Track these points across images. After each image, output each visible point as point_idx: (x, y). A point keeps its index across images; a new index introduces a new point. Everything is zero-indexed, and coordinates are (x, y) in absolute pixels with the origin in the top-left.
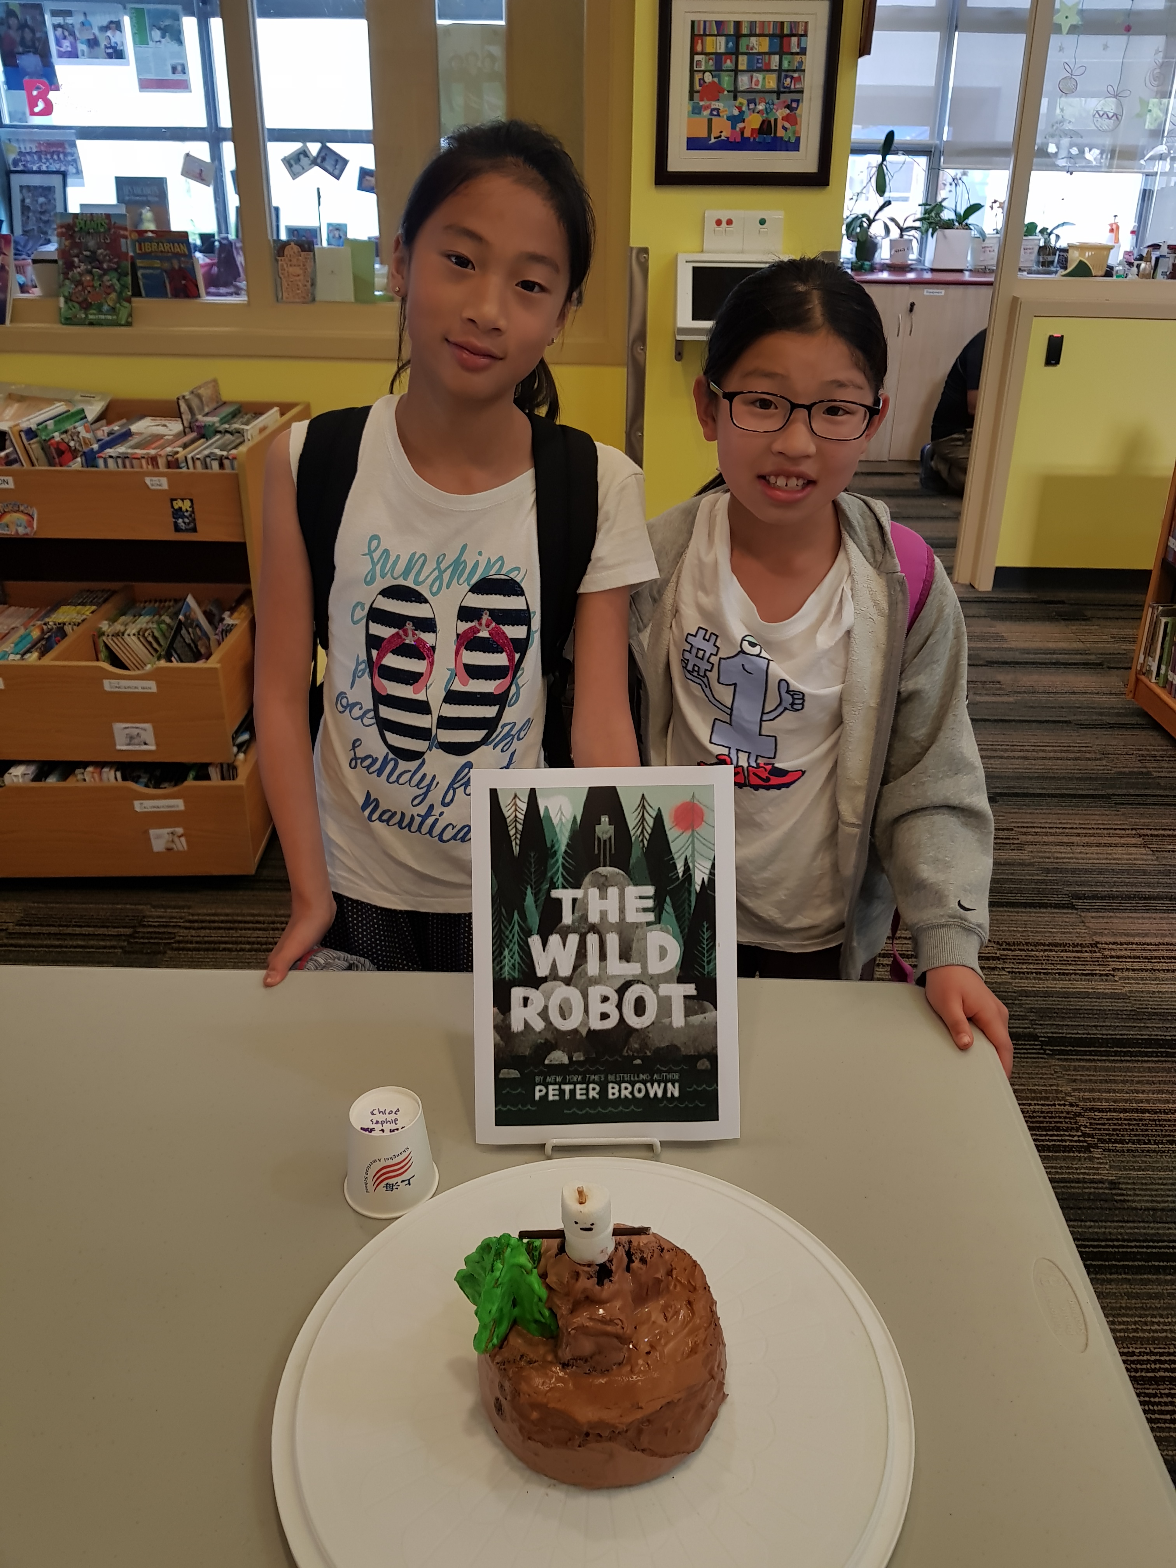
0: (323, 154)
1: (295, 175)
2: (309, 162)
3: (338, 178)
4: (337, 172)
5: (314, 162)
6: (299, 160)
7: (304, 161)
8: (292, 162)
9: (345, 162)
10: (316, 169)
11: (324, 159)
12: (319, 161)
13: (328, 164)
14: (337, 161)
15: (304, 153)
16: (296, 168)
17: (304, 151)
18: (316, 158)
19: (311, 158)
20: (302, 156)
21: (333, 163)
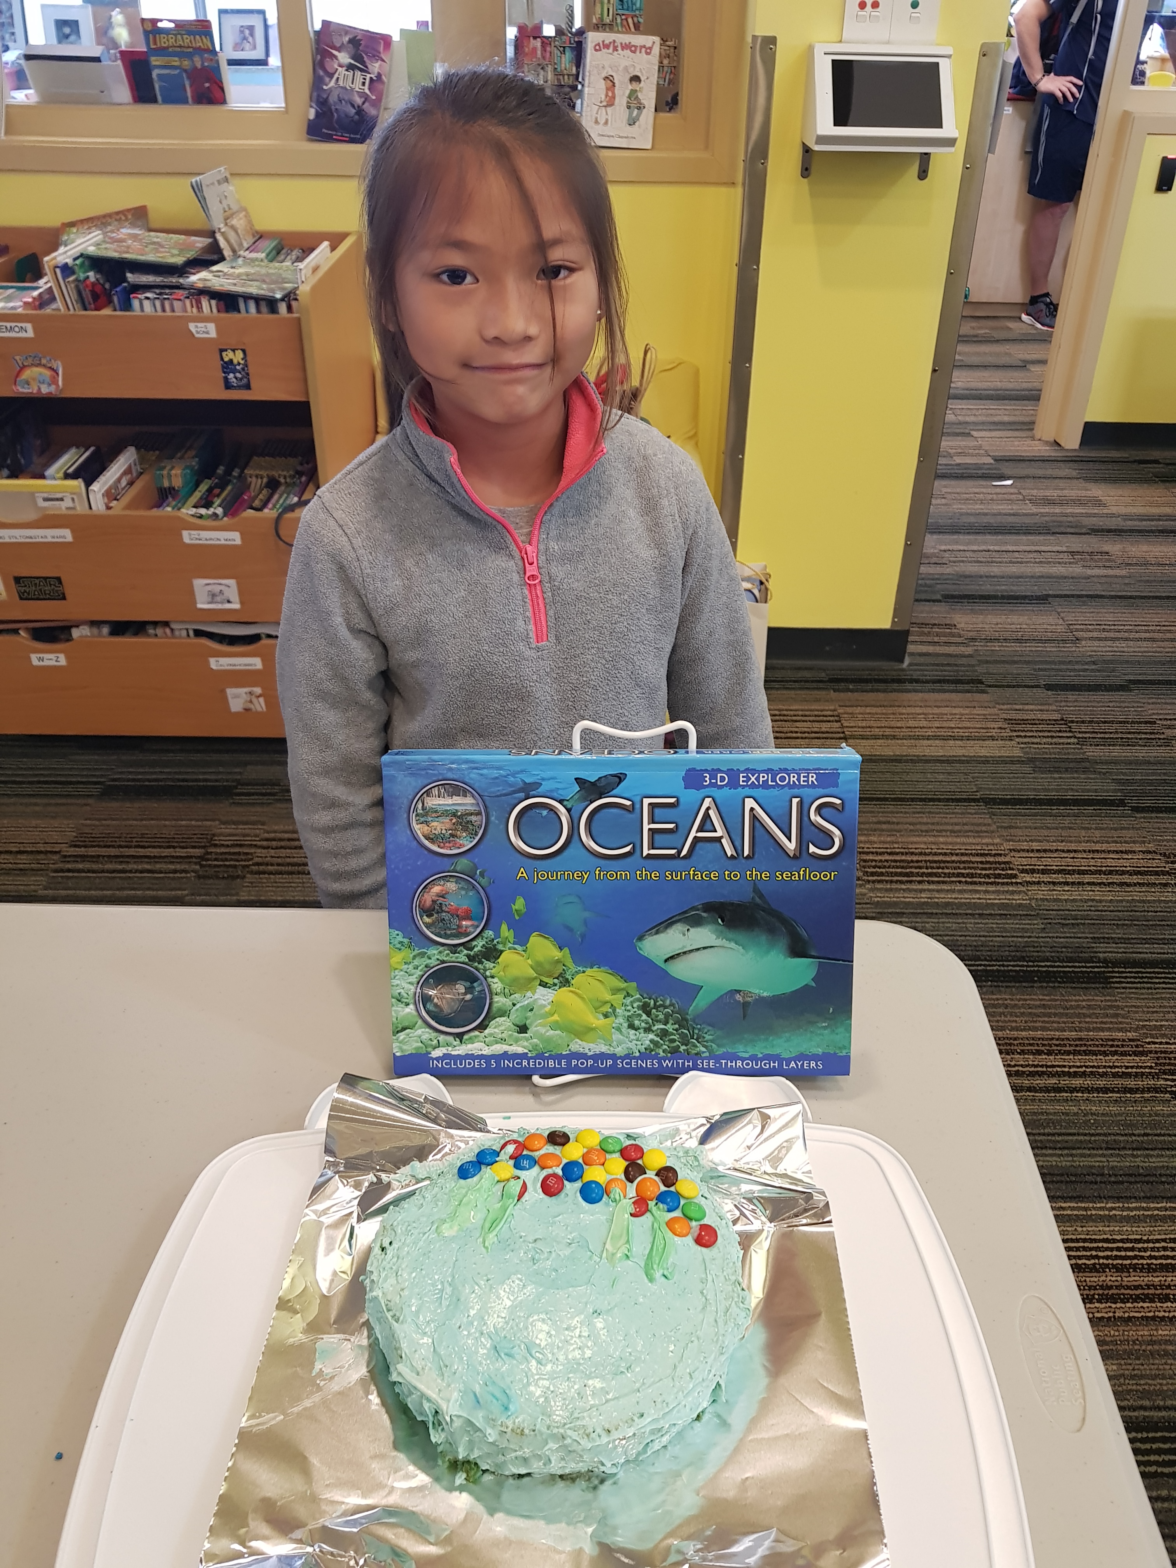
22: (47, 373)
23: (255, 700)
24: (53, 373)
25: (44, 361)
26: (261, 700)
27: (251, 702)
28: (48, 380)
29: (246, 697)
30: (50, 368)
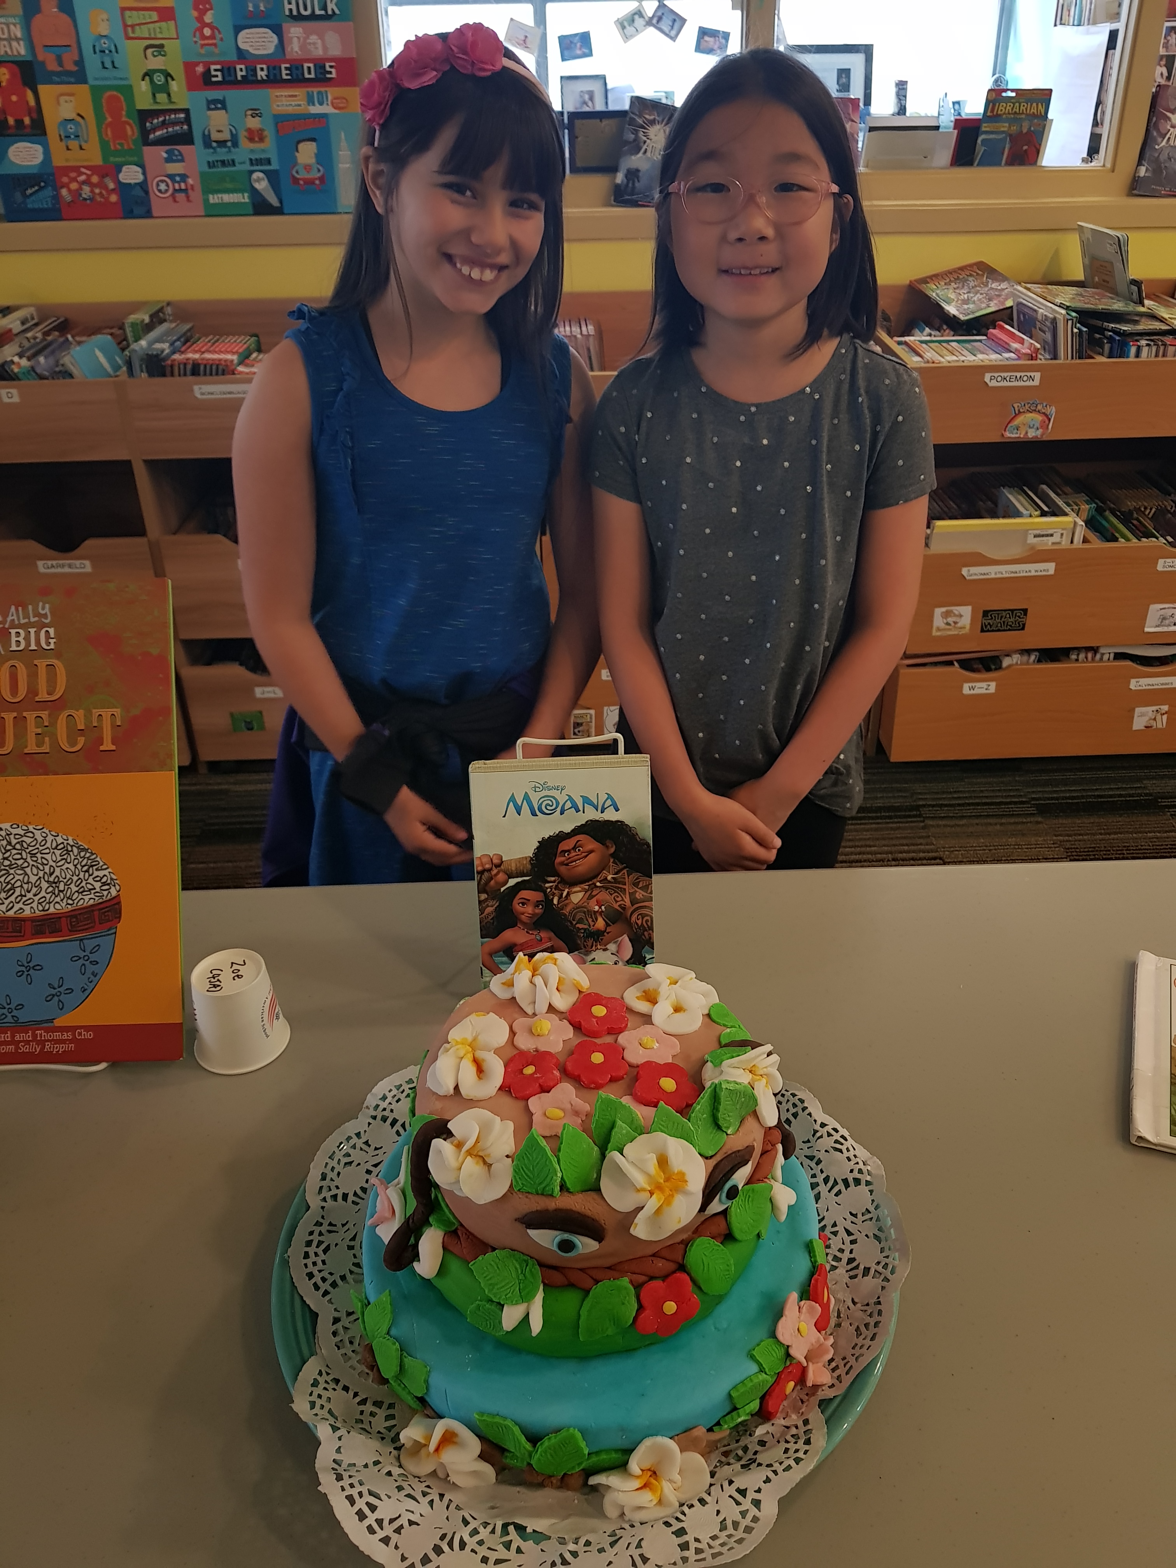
0: (659, 14)
1: (627, 38)
2: (644, 23)
3: (673, 39)
4: (673, 33)
5: (649, 23)
6: (633, 21)
7: (639, 22)
8: (626, 24)
9: (683, 21)
10: (651, 30)
11: (660, 19)
12: (655, 21)
13: (665, 25)
14: (675, 20)
15: (639, 13)
16: (630, 30)
17: (640, 11)
18: (651, 19)
19: (647, 18)
20: (636, 17)
21: (671, 24)
22: (1039, 418)
23: (1159, 717)
24: (1045, 418)
25: (1039, 407)
26: (1165, 717)
27: (1155, 719)
28: (1037, 425)
29: (1151, 715)
30: (1044, 413)
